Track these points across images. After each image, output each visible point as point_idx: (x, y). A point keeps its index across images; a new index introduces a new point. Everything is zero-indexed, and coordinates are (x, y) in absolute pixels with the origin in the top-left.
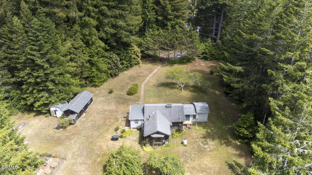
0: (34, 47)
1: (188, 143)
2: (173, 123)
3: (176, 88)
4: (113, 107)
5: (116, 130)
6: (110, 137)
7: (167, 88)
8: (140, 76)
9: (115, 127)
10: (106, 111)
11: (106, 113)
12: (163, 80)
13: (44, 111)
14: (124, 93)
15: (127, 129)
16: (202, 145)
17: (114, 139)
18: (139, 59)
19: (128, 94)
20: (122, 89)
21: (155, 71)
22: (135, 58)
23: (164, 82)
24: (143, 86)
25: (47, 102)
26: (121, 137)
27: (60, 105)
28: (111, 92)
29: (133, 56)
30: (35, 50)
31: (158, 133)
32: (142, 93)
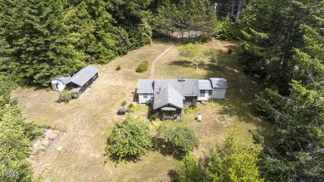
0: (33, 11)
1: (202, 119)
2: (186, 98)
3: (191, 66)
4: (120, 83)
5: (124, 104)
6: (116, 111)
7: (180, 66)
8: (151, 55)
9: (122, 102)
10: (112, 86)
11: (113, 88)
13: (44, 85)
14: (133, 70)
15: (135, 104)
16: (218, 121)
17: (120, 113)
18: (150, 38)
19: (137, 71)
20: (130, 67)
21: (168, 50)
22: (145, 37)
23: (177, 60)
24: (153, 64)
25: (48, 74)
26: (128, 111)
27: (62, 78)
28: (118, 69)
29: (144, 34)
31: (169, 105)
32: (152, 71)
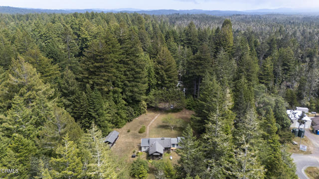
0: (92, 107)
2: (165, 148)
3: (169, 129)
4: (131, 140)
5: (134, 152)
6: (131, 156)
7: (163, 129)
8: (146, 121)
10: (127, 142)
12: (161, 124)
14: (137, 132)
15: (139, 151)
18: (146, 110)
19: (139, 133)
20: (135, 130)
21: (156, 117)
24: (148, 127)
26: (137, 156)
28: (129, 131)
29: (142, 108)
30: (92, 109)
31: (157, 152)
32: (148, 132)
